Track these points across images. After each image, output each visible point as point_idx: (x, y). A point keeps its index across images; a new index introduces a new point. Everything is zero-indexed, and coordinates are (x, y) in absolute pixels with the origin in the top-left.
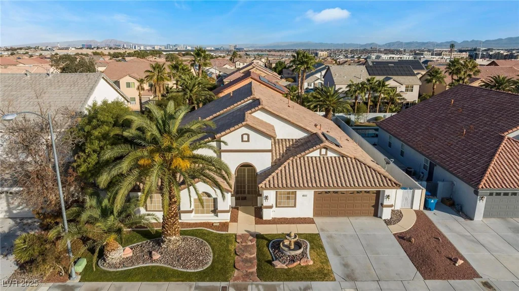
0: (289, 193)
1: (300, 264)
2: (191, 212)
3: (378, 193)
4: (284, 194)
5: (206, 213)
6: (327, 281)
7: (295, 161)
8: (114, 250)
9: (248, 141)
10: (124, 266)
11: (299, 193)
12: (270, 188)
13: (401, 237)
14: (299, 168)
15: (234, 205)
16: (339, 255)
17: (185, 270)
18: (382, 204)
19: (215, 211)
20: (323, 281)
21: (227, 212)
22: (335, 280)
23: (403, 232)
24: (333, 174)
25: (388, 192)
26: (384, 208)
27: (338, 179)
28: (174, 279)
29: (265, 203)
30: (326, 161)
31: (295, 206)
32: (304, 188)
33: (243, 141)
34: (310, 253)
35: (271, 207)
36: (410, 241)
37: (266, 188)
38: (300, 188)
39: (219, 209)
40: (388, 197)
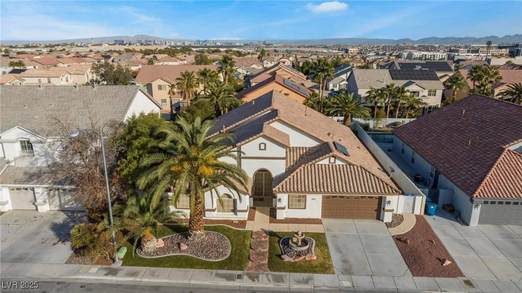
0: (300, 196)
1: (305, 258)
2: (214, 210)
3: (380, 199)
4: (295, 197)
5: (227, 212)
6: (327, 274)
7: (306, 168)
8: (149, 241)
9: (265, 149)
10: (157, 255)
11: (309, 197)
12: (283, 192)
13: (398, 239)
14: (310, 174)
15: (252, 206)
16: (341, 252)
17: (208, 260)
18: (384, 209)
19: (235, 210)
20: (324, 273)
21: (245, 211)
22: (334, 274)
23: (401, 235)
24: (340, 181)
25: (389, 198)
26: (385, 213)
27: (344, 185)
28: (199, 267)
29: (279, 205)
30: (334, 169)
31: (305, 208)
32: (313, 192)
33: (260, 149)
34: (315, 249)
35: (284, 208)
36: (406, 243)
37: (280, 192)
38: (310, 192)
39: (239, 208)
40: (389, 202)
